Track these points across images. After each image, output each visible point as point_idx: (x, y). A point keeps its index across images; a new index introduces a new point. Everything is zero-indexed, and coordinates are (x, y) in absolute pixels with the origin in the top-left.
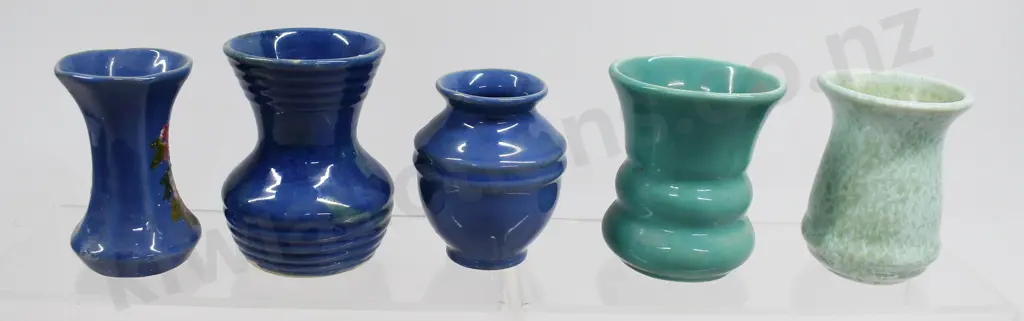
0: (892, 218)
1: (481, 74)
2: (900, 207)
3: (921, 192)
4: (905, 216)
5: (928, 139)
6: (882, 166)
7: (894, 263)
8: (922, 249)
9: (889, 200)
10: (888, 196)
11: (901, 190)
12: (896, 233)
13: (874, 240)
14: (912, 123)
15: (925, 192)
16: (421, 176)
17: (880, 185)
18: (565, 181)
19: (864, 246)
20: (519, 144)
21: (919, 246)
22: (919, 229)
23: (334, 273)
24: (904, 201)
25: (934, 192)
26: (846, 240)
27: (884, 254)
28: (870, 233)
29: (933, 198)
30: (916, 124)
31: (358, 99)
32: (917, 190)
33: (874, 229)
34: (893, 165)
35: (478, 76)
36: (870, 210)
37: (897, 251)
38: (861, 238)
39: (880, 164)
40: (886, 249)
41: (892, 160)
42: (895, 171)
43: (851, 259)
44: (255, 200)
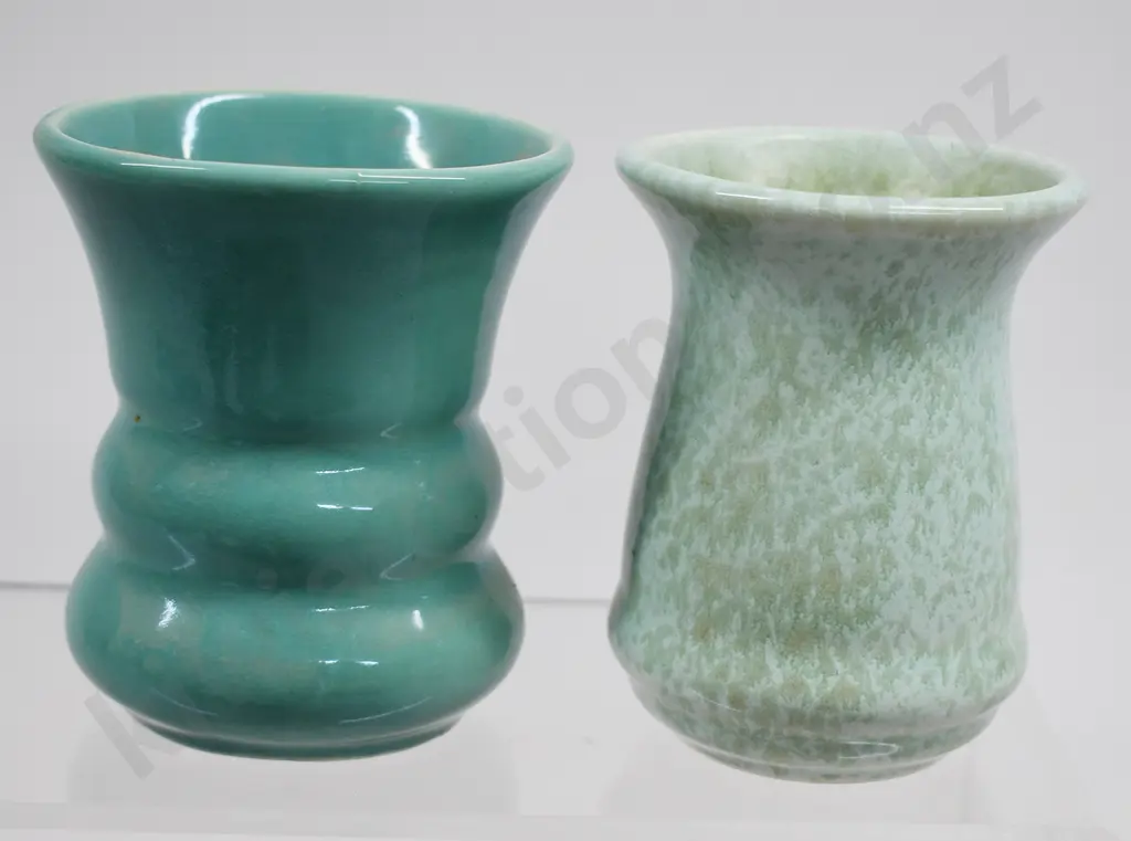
0: (848, 569)
2: (871, 532)
3: (934, 486)
4: (889, 561)
5: (943, 320)
6: (807, 408)
7: (865, 709)
8: (954, 664)
9: (836, 510)
10: (832, 500)
11: (872, 478)
12: (866, 615)
13: (800, 638)
14: (884, 266)
15: (948, 485)
17: (806, 468)
19: (772, 661)
21: (942, 652)
22: (938, 599)
24: (881, 513)
25: (981, 486)
26: (719, 644)
27: (832, 681)
28: (787, 618)
29: (976, 502)
30: (895, 267)
32: (922, 477)
33: (800, 604)
34: (842, 404)
36: (780, 545)
37: (874, 669)
38: (764, 636)
39: (800, 400)
40: (838, 665)
41: (835, 386)
42: (846, 420)
43: (737, 701)
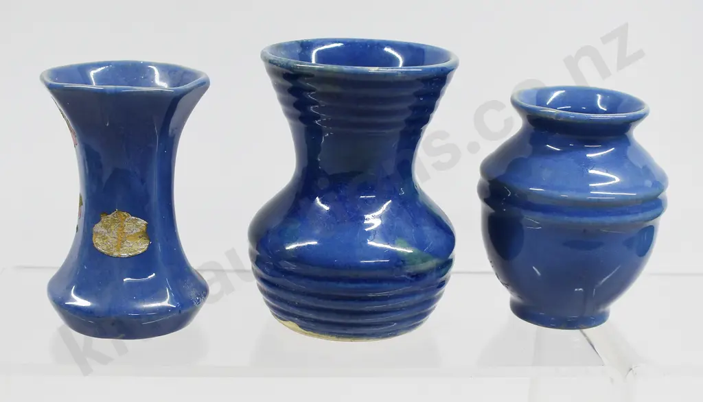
1: (563, 91)
18: (665, 225)
20: (617, 173)
23: (395, 335)
31: (426, 121)
35: (556, 94)
44: (306, 244)
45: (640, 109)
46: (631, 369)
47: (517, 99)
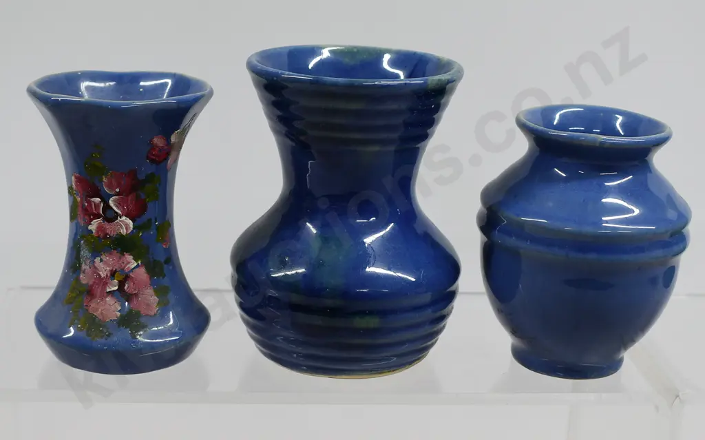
16: (486, 239)
18: (686, 263)
20: (637, 204)
45: (661, 132)
46: (677, 396)
47: (523, 119)
